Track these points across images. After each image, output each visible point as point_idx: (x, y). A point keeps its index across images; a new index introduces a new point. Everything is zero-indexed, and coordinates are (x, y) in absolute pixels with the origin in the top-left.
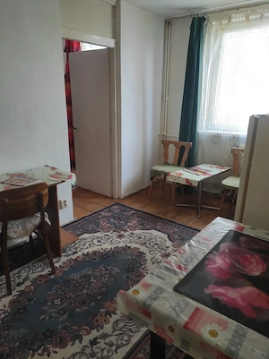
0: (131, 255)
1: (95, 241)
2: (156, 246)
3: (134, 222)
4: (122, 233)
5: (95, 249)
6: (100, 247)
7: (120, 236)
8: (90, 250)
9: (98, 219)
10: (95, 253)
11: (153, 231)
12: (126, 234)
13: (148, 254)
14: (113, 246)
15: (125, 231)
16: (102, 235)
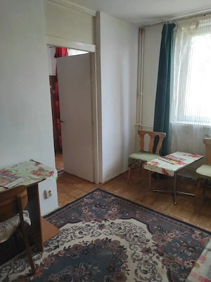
0: (111, 250)
1: (77, 232)
2: (136, 239)
3: (114, 210)
4: (103, 222)
5: (76, 242)
6: (81, 240)
7: (101, 227)
8: (72, 244)
9: (81, 206)
10: (76, 247)
11: (132, 221)
12: (107, 224)
13: (128, 249)
14: (94, 239)
15: (106, 220)
16: (84, 225)
